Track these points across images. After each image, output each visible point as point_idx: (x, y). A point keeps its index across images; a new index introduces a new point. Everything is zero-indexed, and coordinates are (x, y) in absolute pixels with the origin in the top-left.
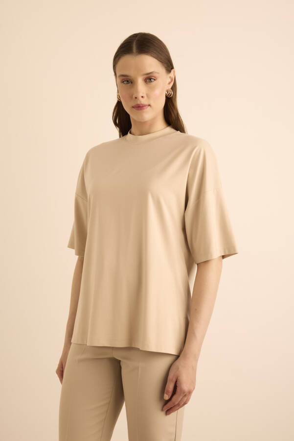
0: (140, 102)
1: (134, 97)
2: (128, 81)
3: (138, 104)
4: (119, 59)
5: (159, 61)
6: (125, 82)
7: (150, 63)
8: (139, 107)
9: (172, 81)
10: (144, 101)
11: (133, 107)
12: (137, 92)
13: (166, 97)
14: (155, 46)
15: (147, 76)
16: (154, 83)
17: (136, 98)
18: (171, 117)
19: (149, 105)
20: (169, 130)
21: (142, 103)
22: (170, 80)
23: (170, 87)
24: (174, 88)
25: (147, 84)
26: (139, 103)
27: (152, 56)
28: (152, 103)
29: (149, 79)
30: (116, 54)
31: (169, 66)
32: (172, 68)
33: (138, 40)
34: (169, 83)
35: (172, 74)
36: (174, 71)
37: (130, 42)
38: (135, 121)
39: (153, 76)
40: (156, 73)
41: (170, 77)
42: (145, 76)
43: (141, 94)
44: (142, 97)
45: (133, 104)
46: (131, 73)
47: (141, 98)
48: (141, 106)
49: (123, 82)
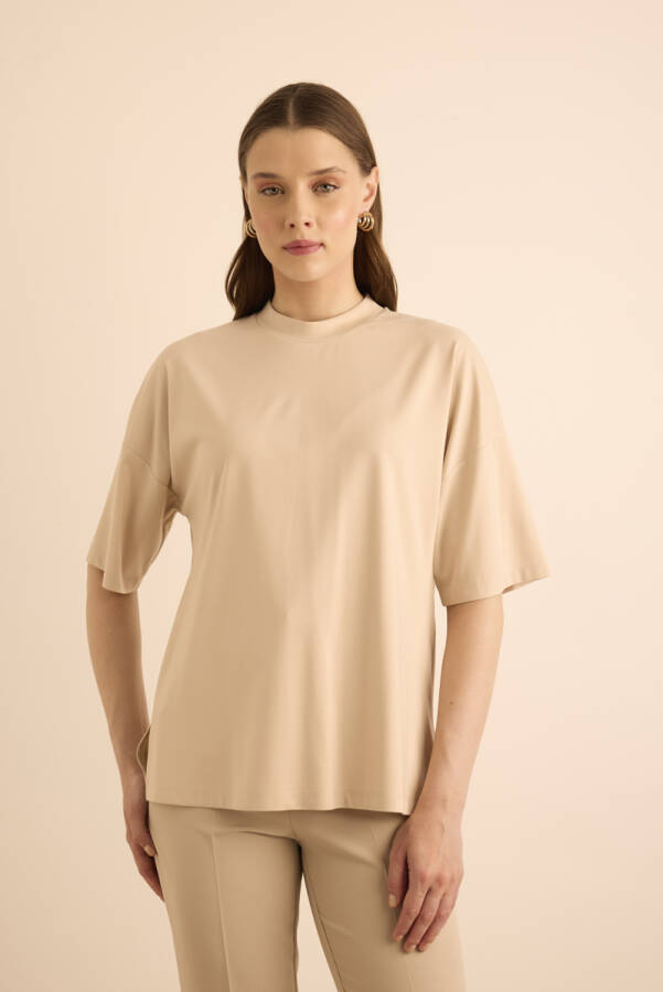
0: (303, 236)
1: (287, 223)
2: (274, 189)
3: (297, 242)
4: (255, 138)
5: (344, 142)
6: (267, 192)
7: (324, 149)
8: (298, 248)
9: (371, 195)
10: (309, 235)
11: (285, 248)
12: (295, 210)
13: (359, 229)
14: (335, 109)
15: (322, 176)
16: (333, 194)
17: (292, 226)
18: (373, 278)
19: (322, 244)
20: (369, 305)
21: (306, 238)
22: (366, 192)
23: (368, 210)
24: (376, 209)
25: (318, 195)
26: (298, 238)
27: (331, 133)
28: (328, 240)
29: (323, 185)
30: (248, 126)
31: (366, 159)
32: (374, 165)
33: (299, 97)
34: (366, 200)
35: (371, 179)
36: (377, 173)
37: (277, 101)
38: (289, 282)
39: (335, 179)
40: (339, 170)
41: (368, 185)
42: (315, 178)
43: (305, 219)
44: (307, 224)
45: (287, 241)
46: (283, 170)
47: (304, 228)
48: (304, 244)
49: (263, 191)
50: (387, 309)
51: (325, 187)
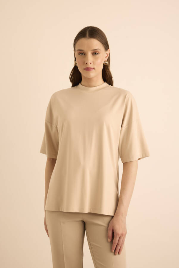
0: (89, 66)
1: (85, 63)
2: (82, 54)
3: (87, 68)
4: (78, 40)
5: (101, 42)
6: (80, 54)
7: (96, 44)
8: (88, 69)
9: (107, 56)
10: (91, 66)
11: (84, 69)
12: (87, 59)
13: (104, 65)
14: (99, 33)
15: (95, 51)
16: (98, 56)
17: (87, 63)
18: (107, 77)
19: (94, 69)
20: (106, 84)
21: (90, 67)
22: (106, 55)
23: (106, 60)
24: (109, 60)
25: (93, 56)
26: (88, 67)
27: (98, 40)
28: (95, 67)
29: (95, 53)
30: (76, 37)
31: (106, 46)
32: (109, 48)
33: (90, 30)
34: (106, 57)
35: (108, 52)
36: (109, 50)
37: (84, 31)
38: (85, 78)
39: (98, 52)
40: (99, 49)
41: (107, 53)
42: (93, 51)
43: (90, 62)
44: (90, 63)
45: (85, 67)
46: (84, 49)
47: (89, 64)
48: (89, 68)
49: (79, 54)
50: (111, 85)
51: (95, 54)
